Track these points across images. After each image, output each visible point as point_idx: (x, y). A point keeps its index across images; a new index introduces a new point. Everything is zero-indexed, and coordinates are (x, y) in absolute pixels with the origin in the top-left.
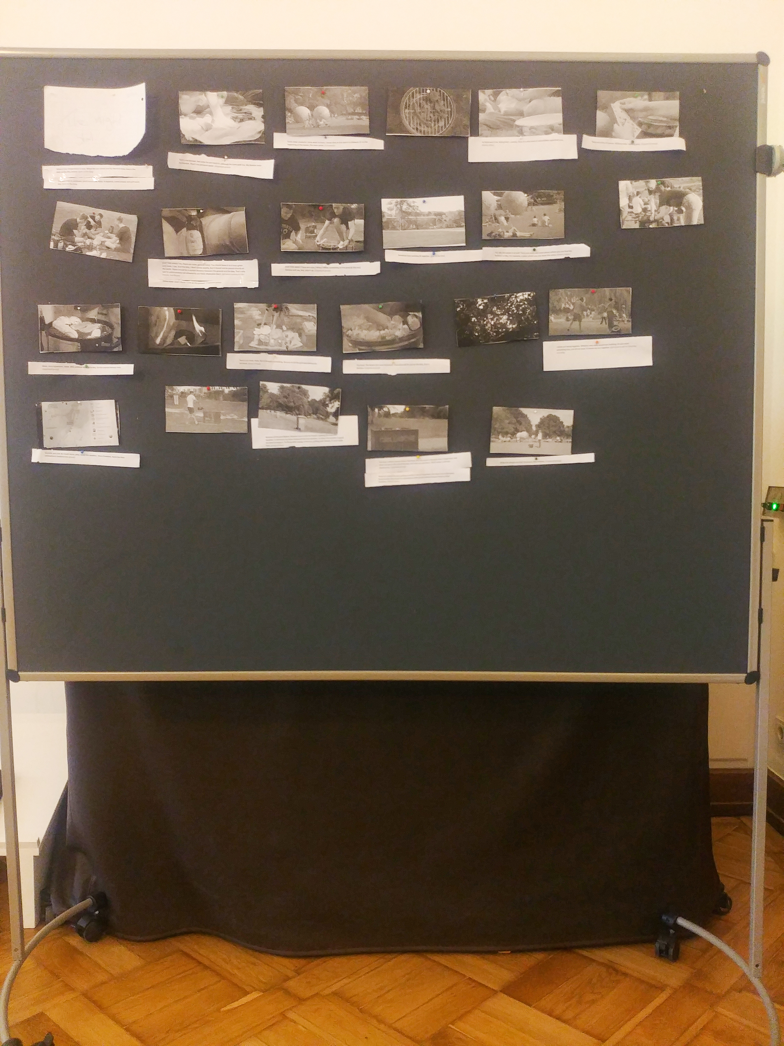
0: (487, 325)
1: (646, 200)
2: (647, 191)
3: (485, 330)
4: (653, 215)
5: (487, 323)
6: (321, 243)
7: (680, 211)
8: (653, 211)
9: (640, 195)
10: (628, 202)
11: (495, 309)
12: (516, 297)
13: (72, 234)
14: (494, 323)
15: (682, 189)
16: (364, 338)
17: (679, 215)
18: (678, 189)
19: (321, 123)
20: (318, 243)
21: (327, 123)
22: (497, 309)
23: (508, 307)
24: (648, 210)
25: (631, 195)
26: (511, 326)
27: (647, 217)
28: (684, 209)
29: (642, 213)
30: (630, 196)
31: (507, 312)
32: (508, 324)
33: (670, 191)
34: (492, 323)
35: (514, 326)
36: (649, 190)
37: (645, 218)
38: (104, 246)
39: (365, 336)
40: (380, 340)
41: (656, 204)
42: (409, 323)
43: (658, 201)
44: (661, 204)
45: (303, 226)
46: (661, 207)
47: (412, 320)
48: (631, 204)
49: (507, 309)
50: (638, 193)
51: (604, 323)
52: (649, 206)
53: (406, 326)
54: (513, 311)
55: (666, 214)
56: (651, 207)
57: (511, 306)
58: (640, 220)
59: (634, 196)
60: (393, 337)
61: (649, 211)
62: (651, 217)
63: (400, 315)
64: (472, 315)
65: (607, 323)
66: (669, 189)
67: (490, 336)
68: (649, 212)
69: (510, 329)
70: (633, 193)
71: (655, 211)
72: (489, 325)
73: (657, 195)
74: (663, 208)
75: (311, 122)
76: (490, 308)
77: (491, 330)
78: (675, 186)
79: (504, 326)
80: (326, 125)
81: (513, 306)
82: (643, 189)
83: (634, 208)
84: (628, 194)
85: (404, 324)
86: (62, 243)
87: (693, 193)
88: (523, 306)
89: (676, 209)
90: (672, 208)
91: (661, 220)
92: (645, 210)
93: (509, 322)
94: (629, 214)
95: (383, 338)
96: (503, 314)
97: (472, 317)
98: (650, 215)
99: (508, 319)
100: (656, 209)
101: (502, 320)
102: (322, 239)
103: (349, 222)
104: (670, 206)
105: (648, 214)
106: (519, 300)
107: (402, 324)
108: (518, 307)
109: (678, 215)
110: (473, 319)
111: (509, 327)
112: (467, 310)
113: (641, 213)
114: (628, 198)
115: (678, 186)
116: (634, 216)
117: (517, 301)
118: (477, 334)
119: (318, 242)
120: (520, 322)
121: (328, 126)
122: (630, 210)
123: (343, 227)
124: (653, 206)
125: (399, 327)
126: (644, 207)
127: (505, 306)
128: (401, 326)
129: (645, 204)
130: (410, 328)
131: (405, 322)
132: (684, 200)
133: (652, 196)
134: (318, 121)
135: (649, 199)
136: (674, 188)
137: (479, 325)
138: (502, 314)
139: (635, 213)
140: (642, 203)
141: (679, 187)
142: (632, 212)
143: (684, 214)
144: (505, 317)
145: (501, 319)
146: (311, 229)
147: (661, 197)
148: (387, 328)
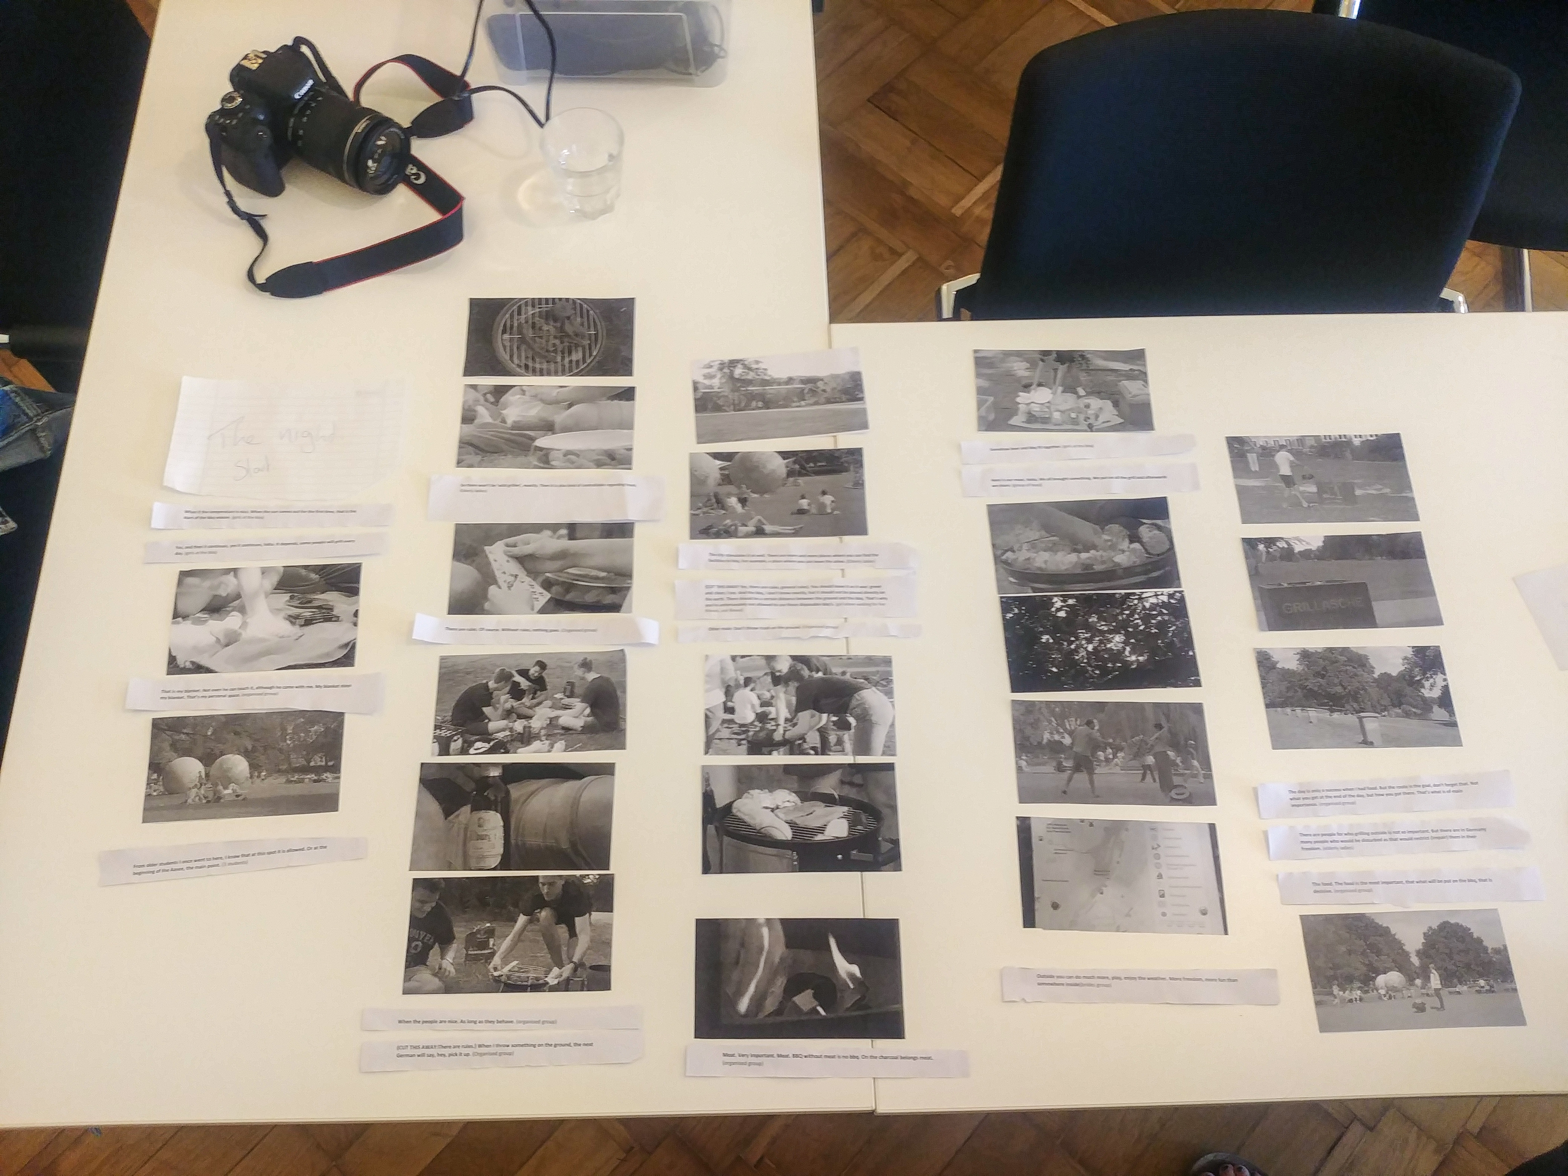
0: (1078, 652)
1: (767, 695)
2: (769, 679)
3: (1076, 663)
4: (781, 730)
5: (1078, 647)
6: (503, 971)
7: (844, 726)
8: (781, 721)
9: (752, 685)
10: (723, 699)
11: (1094, 619)
12: (1140, 599)
13: (480, 718)
14: (1095, 648)
15: (848, 677)
16: (1043, 566)
17: (840, 733)
18: (840, 677)
19: (227, 792)
20: (496, 974)
21: (240, 793)
22: (1100, 619)
23: (1124, 616)
24: (771, 717)
25: (732, 683)
26: (1133, 658)
27: (767, 735)
28: (852, 720)
29: (756, 723)
30: (729, 686)
31: (1121, 627)
32: (1127, 653)
33: (822, 679)
34: (1090, 648)
35: (1141, 658)
36: (773, 674)
37: (762, 735)
38: (556, 726)
39: (1046, 562)
40: (1079, 571)
41: (788, 705)
42: (1144, 540)
43: (794, 700)
44: (800, 707)
45: (460, 930)
46: (800, 714)
47: (1151, 534)
48: (730, 704)
49: (1123, 620)
50: (748, 681)
51: (1149, 777)
52: (772, 709)
53: (1136, 545)
54: (1137, 625)
55: (811, 728)
56: (777, 713)
57: (1132, 614)
58: (749, 739)
59: (738, 686)
60: (1111, 565)
61: (772, 719)
62: (775, 734)
63: (1121, 524)
64: (1041, 629)
65: (1158, 780)
66: (820, 674)
67: (1087, 675)
68: (773, 723)
69: (1132, 663)
70: (736, 680)
71: (787, 720)
72: (1083, 653)
73: (793, 686)
74: (805, 716)
75: (202, 791)
76: (1083, 616)
77: (1088, 663)
78: (834, 670)
79: (1117, 656)
80: (239, 796)
81: (1136, 616)
82: (761, 673)
83: (736, 713)
84: (723, 682)
85: (1131, 542)
86: (459, 741)
87: (874, 688)
88: (1159, 618)
89: (835, 719)
90: (825, 716)
91: (800, 742)
92: (762, 718)
93: (1128, 649)
94: (726, 725)
95: (1087, 566)
96: (1116, 631)
97: (1042, 633)
98: (774, 728)
99: (1126, 643)
100: (789, 716)
101: (1112, 644)
102: (506, 962)
103: (577, 920)
104: (821, 711)
105: (769, 726)
106: (1147, 605)
107: (1127, 541)
108: (1147, 618)
109: (838, 733)
110: (1045, 638)
111: (1128, 659)
112: (1030, 618)
113: (752, 724)
114: (724, 690)
115: (840, 670)
116: (736, 728)
117: (1144, 608)
118: (1054, 670)
119: (496, 969)
120: (1154, 652)
121: (241, 798)
122: (729, 716)
123: (561, 930)
124: (781, 710)
125: (1121, 548)
126: (759, 710)
127: (1118, 614)
128: (1125, 544)
129: (762, 705)
130: (1146, 550)
131: (1134, 538)
132: (854, 703)
133: (780, 689)
134: (220, 787)
135: (774, 694)
136: (831, 673)
137: (1060, 650)
138: (1110, 632)
139: (738, 722)
140: (757, 702)
141: (844, 673)
142: (732, 721)
143: (853, 731)
144: (1118, 638)
145: (1110, 641)
146: (481, 937)
147: (799, 692)
148: (1094, 547)
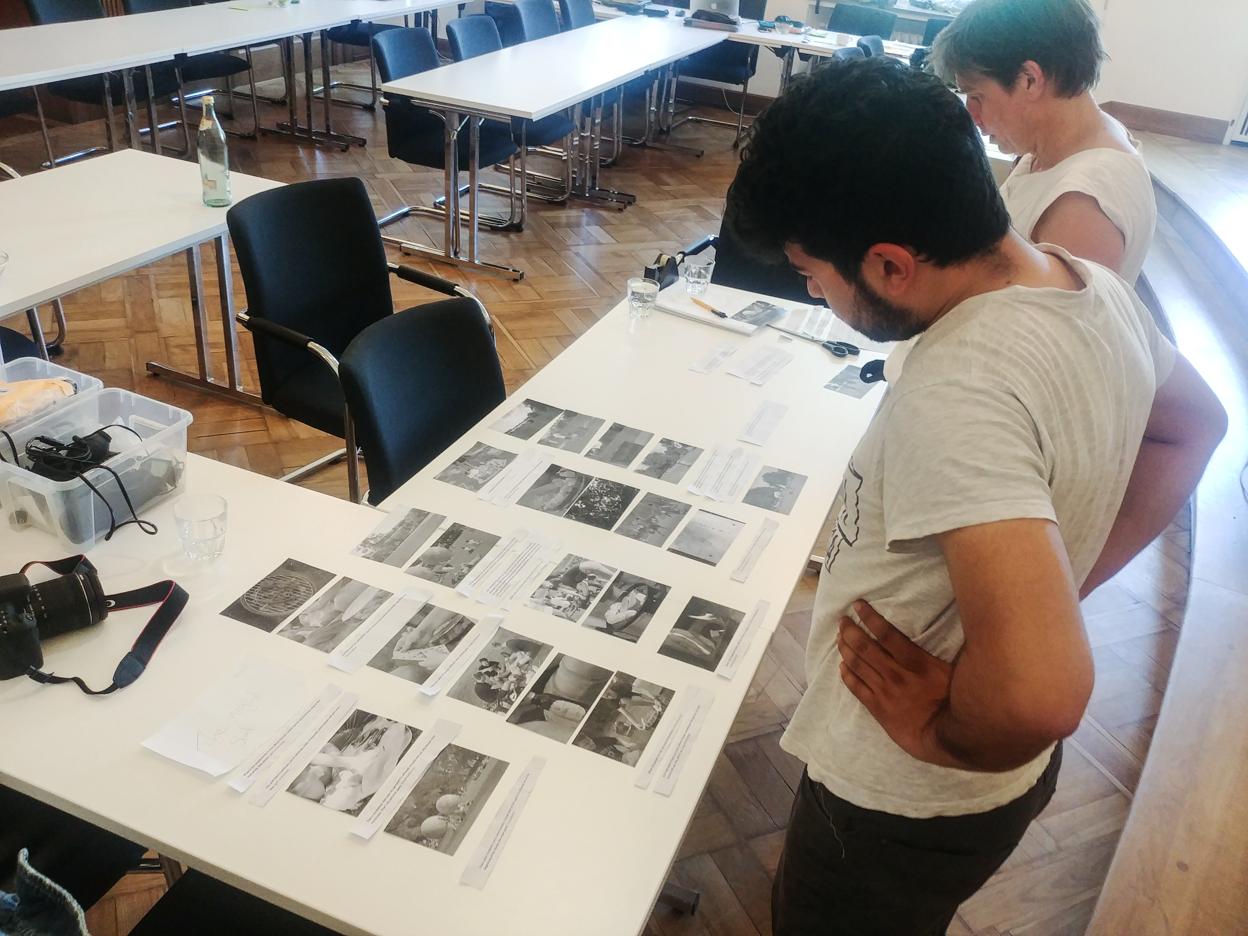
0: (604, 509)
1: (560, 594)
3: (609, 512)
5: (601, 508)
6: (644, 725)
8: (576, 594)
10: (551, 607)
11: (592, 500)
13: (496, 691)
14: (605, 505)
15: (569, 568)
18: (567, 571)
19: (462, 809)
20: (644, 728)
21: (467, 803)
25: (545, 602)
30: (546, 604)
32: (613, 499)
35: (618, 497)
36: (550, 589)
38: (523, 666)
41: (570, 590)
43: (568, 587)
44: (574, 587)
45: (613, 734)
46: (577, 588)
48: (556, 606)
49: (598, 494)
50: (548, 597)
52: (568, 595)
53: (567, 479)
54: (603, 492)
57: (597, 491)
60: (571, 487)
64: (586, 513)
67: (616, 511)
68: (575, 597)
73: (561, 585)
74: (580, 587)
75: (453, 821)
76: (589, 502)
77: (611, 509)
79: (613, 501)
80: (468, 804)
81: (599, 491)
83: (562, 606)
85: (565, 479)
86: (504, 703)
88: (603, 486)
89: (587, 579)
90: (584, 581)
91: (591, 592)
95: (567, 493)
96: (602, 498)
99: (608, 497)
100: (576, 591)
101: (607, 501)
102: (640, 723)
103: (633, 691)
104: (581, 581)
105: (576, 599)
106: (596, 487)
111: (616, 500)
114: (547, 606)
115: (564, 569)
119: (642, 728)
121: (470, 803)
122: (562, 609)
123: (635, 698)
128: (564, 481)
129: (564, 597)
131: (564, 477)
132: (583, 571)
133: (560, 589)
134: (456, 811)
135: (561, 592)
136: (564, 572)
139: (567, 607)
140: (561, 598)
141: (566, 569)
145: (605, 501)
146: (621, 728)
147: (566, 584)
148: (559, 488)
